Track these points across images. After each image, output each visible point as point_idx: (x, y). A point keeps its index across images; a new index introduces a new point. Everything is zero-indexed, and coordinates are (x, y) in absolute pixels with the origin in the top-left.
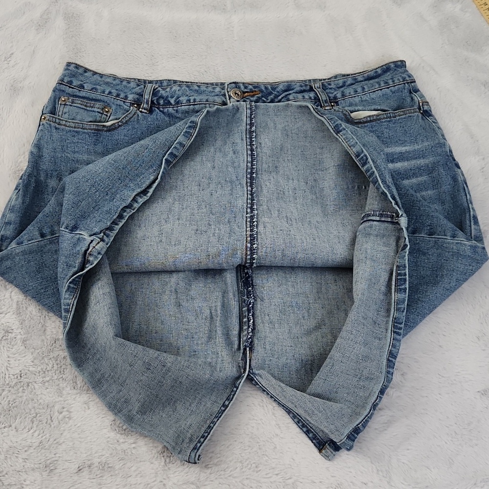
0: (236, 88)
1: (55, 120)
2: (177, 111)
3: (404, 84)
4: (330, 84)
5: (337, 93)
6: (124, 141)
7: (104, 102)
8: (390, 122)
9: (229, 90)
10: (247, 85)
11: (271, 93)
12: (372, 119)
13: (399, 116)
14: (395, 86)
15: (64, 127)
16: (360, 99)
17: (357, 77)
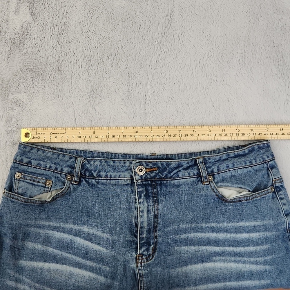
0: (140, 165)
1: (11, 196)
2: (98, 183)
3: (263, 163)
4: (209, 159)
5: (214, 168)
6: (60, 209)
7: (46, 175)
8: (249, 203)
9: (134, 168)
10: (148, 163)
11: (165, 169)
12: (236, 200)
13: (256, 197)
14: (257, 165)
15: (17, 201)
16: (230, 174)
17: (230, 154)
